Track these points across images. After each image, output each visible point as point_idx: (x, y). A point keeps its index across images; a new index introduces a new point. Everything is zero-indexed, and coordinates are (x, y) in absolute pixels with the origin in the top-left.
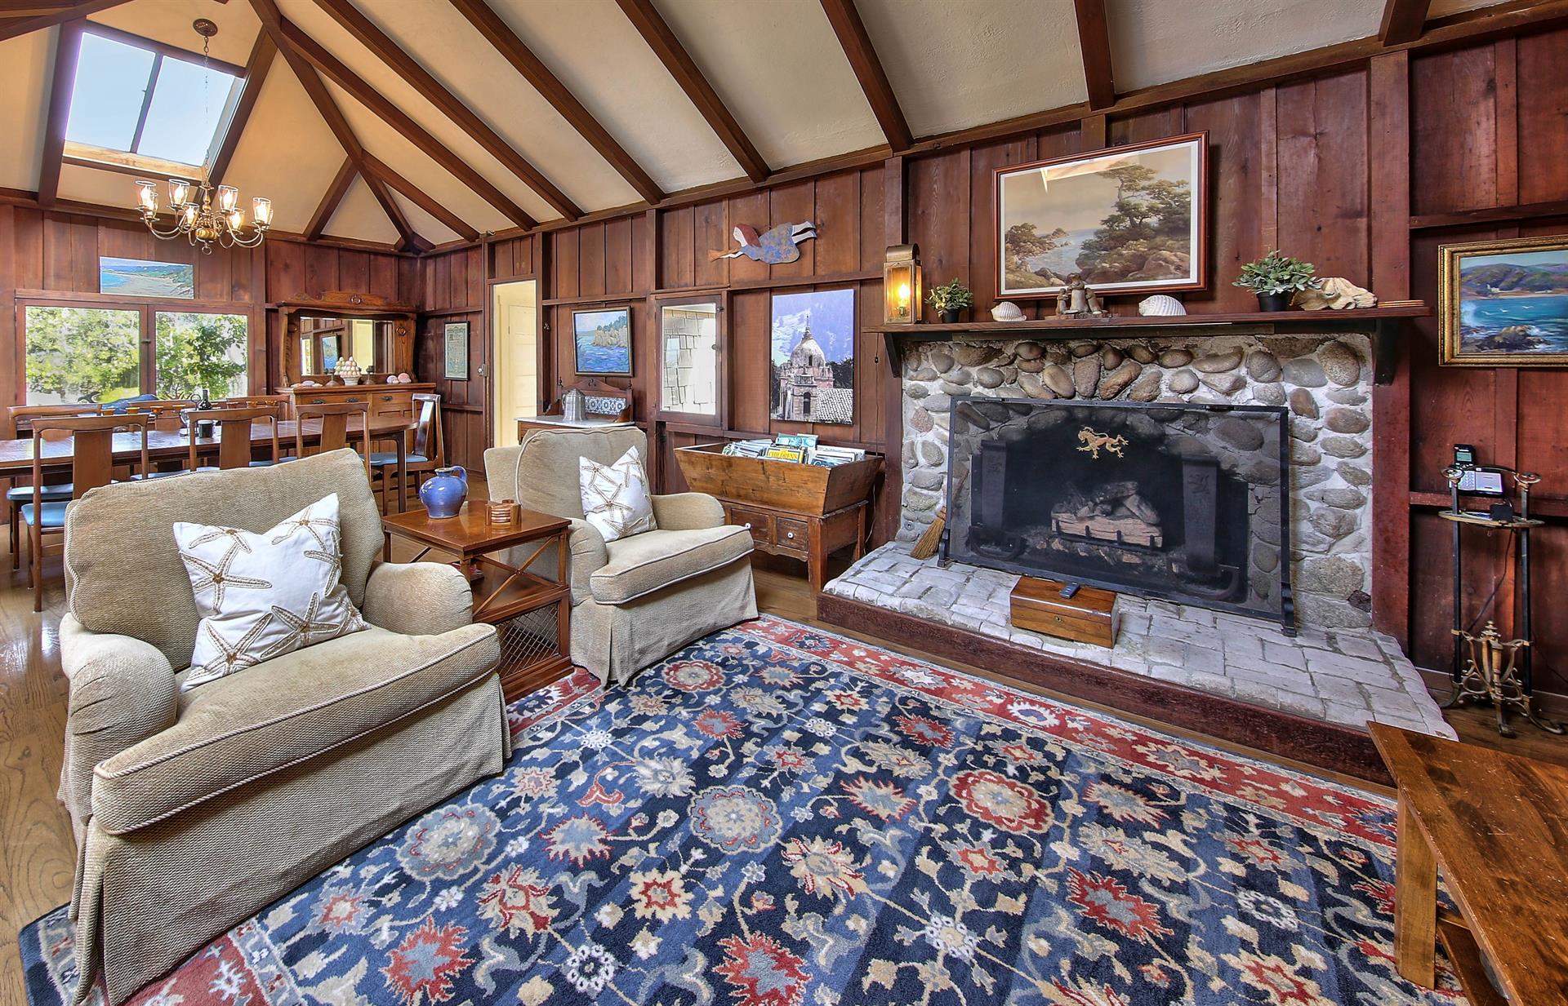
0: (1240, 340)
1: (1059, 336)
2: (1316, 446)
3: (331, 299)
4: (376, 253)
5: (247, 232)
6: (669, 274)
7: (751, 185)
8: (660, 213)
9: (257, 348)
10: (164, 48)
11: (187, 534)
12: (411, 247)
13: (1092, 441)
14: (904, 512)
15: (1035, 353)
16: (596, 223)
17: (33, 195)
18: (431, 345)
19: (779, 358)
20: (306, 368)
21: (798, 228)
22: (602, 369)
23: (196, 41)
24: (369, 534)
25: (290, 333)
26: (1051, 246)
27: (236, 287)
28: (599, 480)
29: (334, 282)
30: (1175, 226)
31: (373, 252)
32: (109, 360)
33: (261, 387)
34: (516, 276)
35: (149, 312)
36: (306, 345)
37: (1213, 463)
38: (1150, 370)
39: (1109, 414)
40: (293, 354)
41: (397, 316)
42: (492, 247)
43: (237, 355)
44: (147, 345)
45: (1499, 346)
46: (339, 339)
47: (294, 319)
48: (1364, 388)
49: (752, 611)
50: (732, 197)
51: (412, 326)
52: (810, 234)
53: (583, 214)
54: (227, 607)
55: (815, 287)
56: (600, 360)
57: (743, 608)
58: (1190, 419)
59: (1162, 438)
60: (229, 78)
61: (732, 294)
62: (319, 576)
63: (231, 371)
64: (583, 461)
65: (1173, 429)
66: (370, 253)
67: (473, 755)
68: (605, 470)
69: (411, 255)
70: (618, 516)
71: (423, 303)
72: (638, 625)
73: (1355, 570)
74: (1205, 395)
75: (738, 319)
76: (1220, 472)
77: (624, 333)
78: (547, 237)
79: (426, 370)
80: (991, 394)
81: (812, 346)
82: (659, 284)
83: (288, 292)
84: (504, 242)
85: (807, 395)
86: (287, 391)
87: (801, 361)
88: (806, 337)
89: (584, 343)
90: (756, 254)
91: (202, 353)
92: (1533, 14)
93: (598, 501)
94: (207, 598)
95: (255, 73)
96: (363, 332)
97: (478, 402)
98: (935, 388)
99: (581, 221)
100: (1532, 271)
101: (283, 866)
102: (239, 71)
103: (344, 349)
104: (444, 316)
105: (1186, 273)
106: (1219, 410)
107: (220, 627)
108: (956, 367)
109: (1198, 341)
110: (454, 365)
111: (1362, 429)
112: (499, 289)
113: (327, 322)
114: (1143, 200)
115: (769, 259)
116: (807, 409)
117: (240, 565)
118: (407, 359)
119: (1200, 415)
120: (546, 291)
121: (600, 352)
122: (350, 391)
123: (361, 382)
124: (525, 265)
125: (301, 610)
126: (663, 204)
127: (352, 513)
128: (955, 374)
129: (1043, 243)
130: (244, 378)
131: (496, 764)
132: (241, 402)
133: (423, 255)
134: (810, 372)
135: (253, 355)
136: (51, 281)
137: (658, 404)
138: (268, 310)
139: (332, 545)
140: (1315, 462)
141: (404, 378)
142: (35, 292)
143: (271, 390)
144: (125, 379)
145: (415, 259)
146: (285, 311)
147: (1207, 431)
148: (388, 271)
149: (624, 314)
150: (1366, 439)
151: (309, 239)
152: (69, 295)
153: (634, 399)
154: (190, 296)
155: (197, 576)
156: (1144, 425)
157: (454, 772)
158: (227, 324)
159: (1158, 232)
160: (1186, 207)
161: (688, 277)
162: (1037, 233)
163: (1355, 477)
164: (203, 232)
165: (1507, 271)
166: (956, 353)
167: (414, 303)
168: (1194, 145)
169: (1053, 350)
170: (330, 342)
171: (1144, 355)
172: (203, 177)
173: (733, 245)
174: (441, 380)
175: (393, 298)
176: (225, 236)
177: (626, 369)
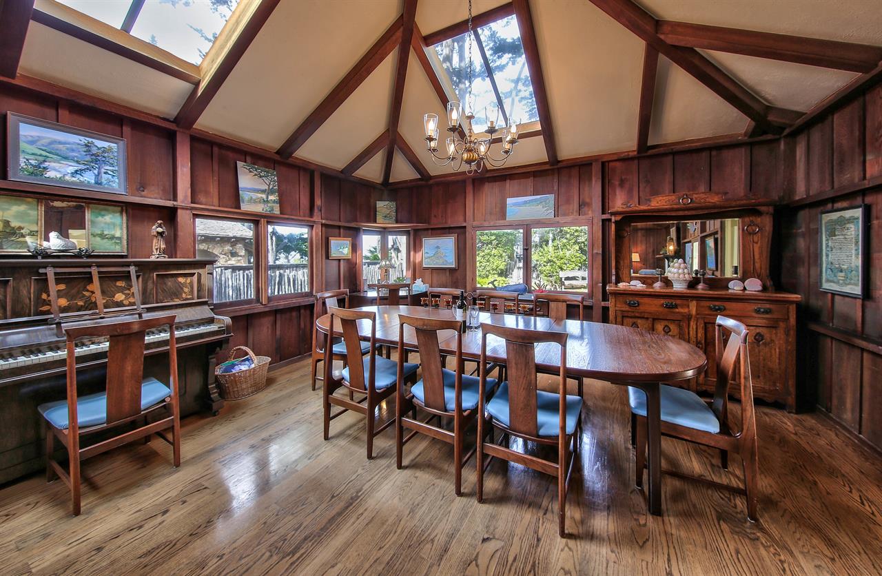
3: (657, 203)
9: (595, 251)
12: (768, 126)
25: (620, 238)
27: (582, 205)
31: (715, 147)
33: (597, 283)
35: (527, 229)
40: (624, 256)
44: (526, 250)
51: (767, 223)
69: (769, 137)
104: (821, 204)
118: (761, 261)
133: (787, 132)
135: (592, 257)
136: (488, 216)
138: (603, 221)
141: (754, 285)
142: (480, 223)
145: (778, 140)
146: (614, 219)
148: (741, 164)
151: (638, 153)
154: (551, 216)
167: (775, 193)
175: (739, 192)
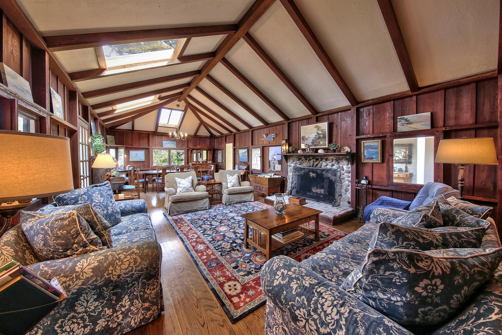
0: (333, 157)
1: (309, 156)
2: (344, 176)
3: (198, 147)
4: (206, 138)
5: (184, 138)
6: (254, 143)
7: (265, 126)
8: (252, 131)
10: (172, 109)
11: (176, 179)
12: (212, 136)
13: (312, 175)
14: (288, 188)
15: (305, 159)
16: (242, 132)
17: (154, 132)
18: (216, 155)
19: (270, 159)
20: (195, 160)
21: (273, 135)
22: (243, 161)
23: (177, 108)
24: (196, 182)
25: (191, 153)
26: (308, 140)
27: (182, 145)
28: (229, 178)
29: (198, 143)
30: (324, 137)
31: (205, 137)
32: (161, 157)
33: (186, 163)
34: (230, 142)
35: (169, 150)
36: (195, 155)
37: (329, 178)
38: (321, 162)
39: (315, 170)
40: (192, 157)
41: (210, 150)
42: (226, 136)
43: (183, 157)
44: (169, 155)
45: (369, 159)
46: (201, 154)
47: (192, 151)
48: (350, 166)
49: (253, 200)
50: (263, 128)
51: (212, 152)
52: (275, 136)
53: (240, 131)
54: (180, 186)
55: (276, 146)
56: (243, 159)
57: (251, 199)
58: (326, 171)
59: (322, 174)
60: (181, 112)
61: (263, 147)
62: (189, 185)
63: (182, 160)
64: (227, 175)
65: (324, 173)
66: (205, 138)
67: (205, 206)
68: (231, 177)
69: (212, 138)
70: (232, 183)
71: (214, 147)
72: (230, 197)
73: (349, 197)
74: (328, 167)
75: (264, 151)
76: (330, 180)
77: (247, 153)
78: (235, 135)
79: (215, 160)
80: (299, 166)
81: (275, 157)
82: (252, 144)
83: (191, 146)
84: (228, 135)
85: (274, 166)
86: (190, 164)
87: (273, 160)
88: (274, 155)
89: (240, 155)
90: (267, 139)
91: (177, 157)
92: (372, 102)
93: (229, 181)
94: (178, 185)
95: (185, 111)
96: (205, 152)
97: (223, 167)
98: (292, 165)
99: (240, 132)
100: (373, 146)
101: (184, 210)
102: (183, 111)
103: (201, 156)
104: (218, 150)
105: (326, 146)
106: (330, 170)
107: (180, 188)
108: (295, 161)
109: (328, 157)
110: (220, 160)
111: (349, 173)
112: (227, 145)
113: (198, 151)
114: (320, 132)
115: (269, 140)
116: (274, 169)
117: (181, 182)
118: (211, 158)
119: (328, 171)
120: (234, 145)
121: (243, 157)
122: (201, 164)
123: (203, 162)
124: (231, 140)
125: (187, 188)
126: (253, 129)
127: (194, 179)
128: (295, 162)
129: (306, 139)
130: (184, 161)
131: (208, 208)
132: (183, 166)
133: (214, 138)
134: (275, 162)
135: (185, 157)
136: (156, 146)
137: (251, 168)
138: (188, 149)
139: (191, 181)
140: (344, 179)
141: (211, 162)
142: (154, 147)
143: (188, 164)
144: (164, 161)
146: (190, 149)
147: (329, 173)
148: (208, 141)
149: (247, 150)
150: (350, 175)
151: (194, 136)
152: (159, 148)
153: (248, 166)
154: (176, 147)
155: (177, 183)
156: (319, 172)
157: (202, 207)
158: (181, 152)
159: (322, 138)
160: (326, 133)
161: (257, 143)
162: (306, 137)
163: (349, 181)
164: (178, 138)
165: (370, 146)
166: (295, 159)
167: (213, 147)
168: (326, 123)
169: (308, 158)
170: (199, 154)
171: (320, 159)
172: (178, 127)
173: (263, 137)
174: (217, 162)
175: (209, 147)
176: (181, 138)
177: (247, 161)
